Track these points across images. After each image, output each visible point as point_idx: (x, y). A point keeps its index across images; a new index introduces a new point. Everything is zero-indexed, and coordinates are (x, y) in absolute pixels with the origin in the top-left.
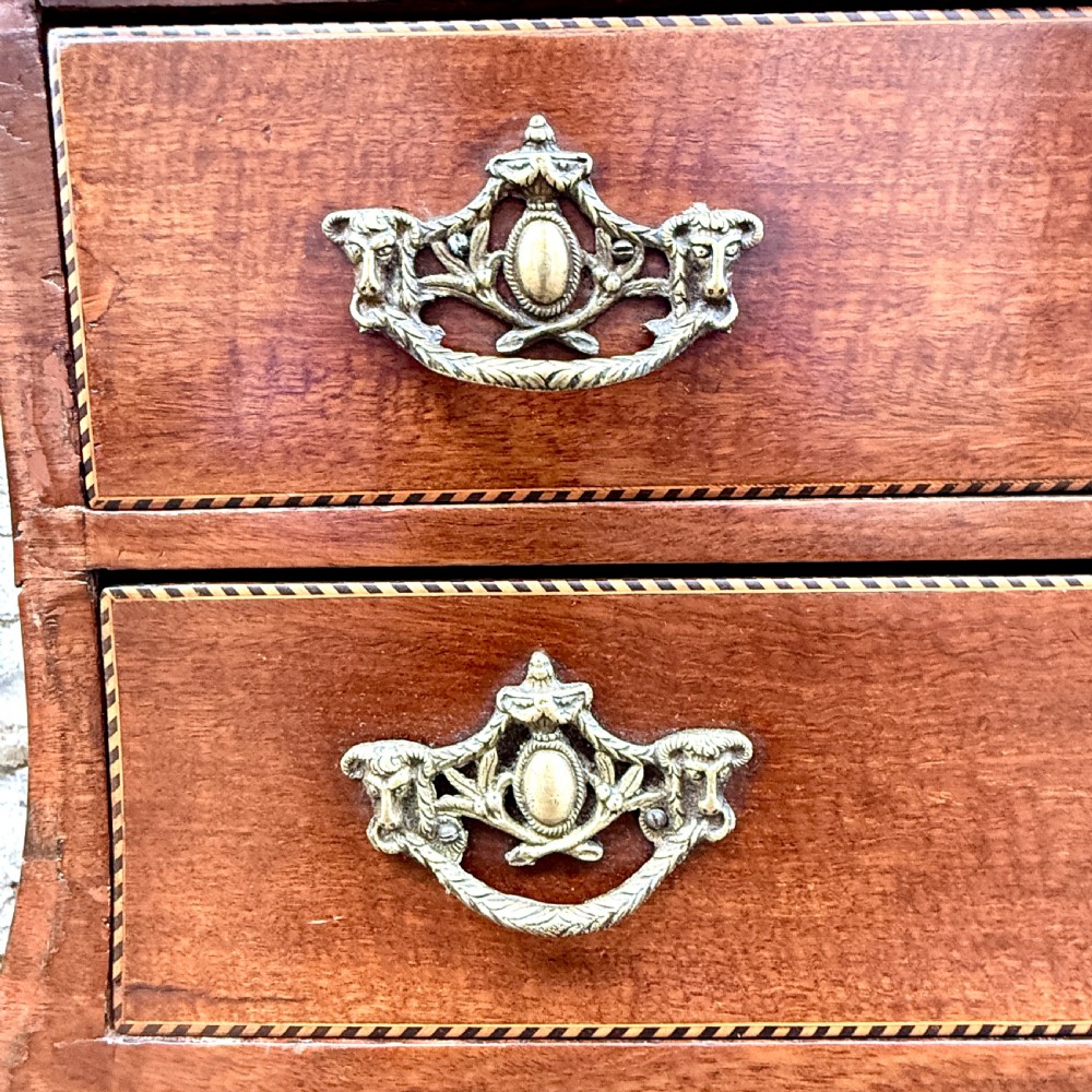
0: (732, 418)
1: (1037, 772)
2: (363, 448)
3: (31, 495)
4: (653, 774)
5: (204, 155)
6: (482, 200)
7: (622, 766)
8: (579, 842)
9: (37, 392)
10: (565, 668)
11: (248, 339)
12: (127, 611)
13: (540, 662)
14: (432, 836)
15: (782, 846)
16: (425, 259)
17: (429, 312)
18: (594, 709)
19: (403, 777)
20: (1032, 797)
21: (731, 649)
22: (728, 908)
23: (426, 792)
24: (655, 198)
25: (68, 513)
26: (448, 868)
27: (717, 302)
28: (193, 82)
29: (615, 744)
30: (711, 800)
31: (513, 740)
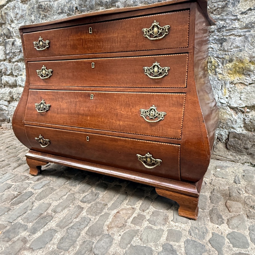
5: (29, 40)
6: (39, 41)
7: (47, 71)
13: (43, 66)
14: (40, 75)
15: (54, 76)
16: (37, 44)
17: (37, 47)
18: (46, 68)
19: (38, 72)
20: (64, 73)
21: (51, 65)
22: (52, 79)
24: (45, 40)
25: (26, 58)
26: (40, 77)
27: (48, 45)
28: (28, 36)
31: (42, 70)
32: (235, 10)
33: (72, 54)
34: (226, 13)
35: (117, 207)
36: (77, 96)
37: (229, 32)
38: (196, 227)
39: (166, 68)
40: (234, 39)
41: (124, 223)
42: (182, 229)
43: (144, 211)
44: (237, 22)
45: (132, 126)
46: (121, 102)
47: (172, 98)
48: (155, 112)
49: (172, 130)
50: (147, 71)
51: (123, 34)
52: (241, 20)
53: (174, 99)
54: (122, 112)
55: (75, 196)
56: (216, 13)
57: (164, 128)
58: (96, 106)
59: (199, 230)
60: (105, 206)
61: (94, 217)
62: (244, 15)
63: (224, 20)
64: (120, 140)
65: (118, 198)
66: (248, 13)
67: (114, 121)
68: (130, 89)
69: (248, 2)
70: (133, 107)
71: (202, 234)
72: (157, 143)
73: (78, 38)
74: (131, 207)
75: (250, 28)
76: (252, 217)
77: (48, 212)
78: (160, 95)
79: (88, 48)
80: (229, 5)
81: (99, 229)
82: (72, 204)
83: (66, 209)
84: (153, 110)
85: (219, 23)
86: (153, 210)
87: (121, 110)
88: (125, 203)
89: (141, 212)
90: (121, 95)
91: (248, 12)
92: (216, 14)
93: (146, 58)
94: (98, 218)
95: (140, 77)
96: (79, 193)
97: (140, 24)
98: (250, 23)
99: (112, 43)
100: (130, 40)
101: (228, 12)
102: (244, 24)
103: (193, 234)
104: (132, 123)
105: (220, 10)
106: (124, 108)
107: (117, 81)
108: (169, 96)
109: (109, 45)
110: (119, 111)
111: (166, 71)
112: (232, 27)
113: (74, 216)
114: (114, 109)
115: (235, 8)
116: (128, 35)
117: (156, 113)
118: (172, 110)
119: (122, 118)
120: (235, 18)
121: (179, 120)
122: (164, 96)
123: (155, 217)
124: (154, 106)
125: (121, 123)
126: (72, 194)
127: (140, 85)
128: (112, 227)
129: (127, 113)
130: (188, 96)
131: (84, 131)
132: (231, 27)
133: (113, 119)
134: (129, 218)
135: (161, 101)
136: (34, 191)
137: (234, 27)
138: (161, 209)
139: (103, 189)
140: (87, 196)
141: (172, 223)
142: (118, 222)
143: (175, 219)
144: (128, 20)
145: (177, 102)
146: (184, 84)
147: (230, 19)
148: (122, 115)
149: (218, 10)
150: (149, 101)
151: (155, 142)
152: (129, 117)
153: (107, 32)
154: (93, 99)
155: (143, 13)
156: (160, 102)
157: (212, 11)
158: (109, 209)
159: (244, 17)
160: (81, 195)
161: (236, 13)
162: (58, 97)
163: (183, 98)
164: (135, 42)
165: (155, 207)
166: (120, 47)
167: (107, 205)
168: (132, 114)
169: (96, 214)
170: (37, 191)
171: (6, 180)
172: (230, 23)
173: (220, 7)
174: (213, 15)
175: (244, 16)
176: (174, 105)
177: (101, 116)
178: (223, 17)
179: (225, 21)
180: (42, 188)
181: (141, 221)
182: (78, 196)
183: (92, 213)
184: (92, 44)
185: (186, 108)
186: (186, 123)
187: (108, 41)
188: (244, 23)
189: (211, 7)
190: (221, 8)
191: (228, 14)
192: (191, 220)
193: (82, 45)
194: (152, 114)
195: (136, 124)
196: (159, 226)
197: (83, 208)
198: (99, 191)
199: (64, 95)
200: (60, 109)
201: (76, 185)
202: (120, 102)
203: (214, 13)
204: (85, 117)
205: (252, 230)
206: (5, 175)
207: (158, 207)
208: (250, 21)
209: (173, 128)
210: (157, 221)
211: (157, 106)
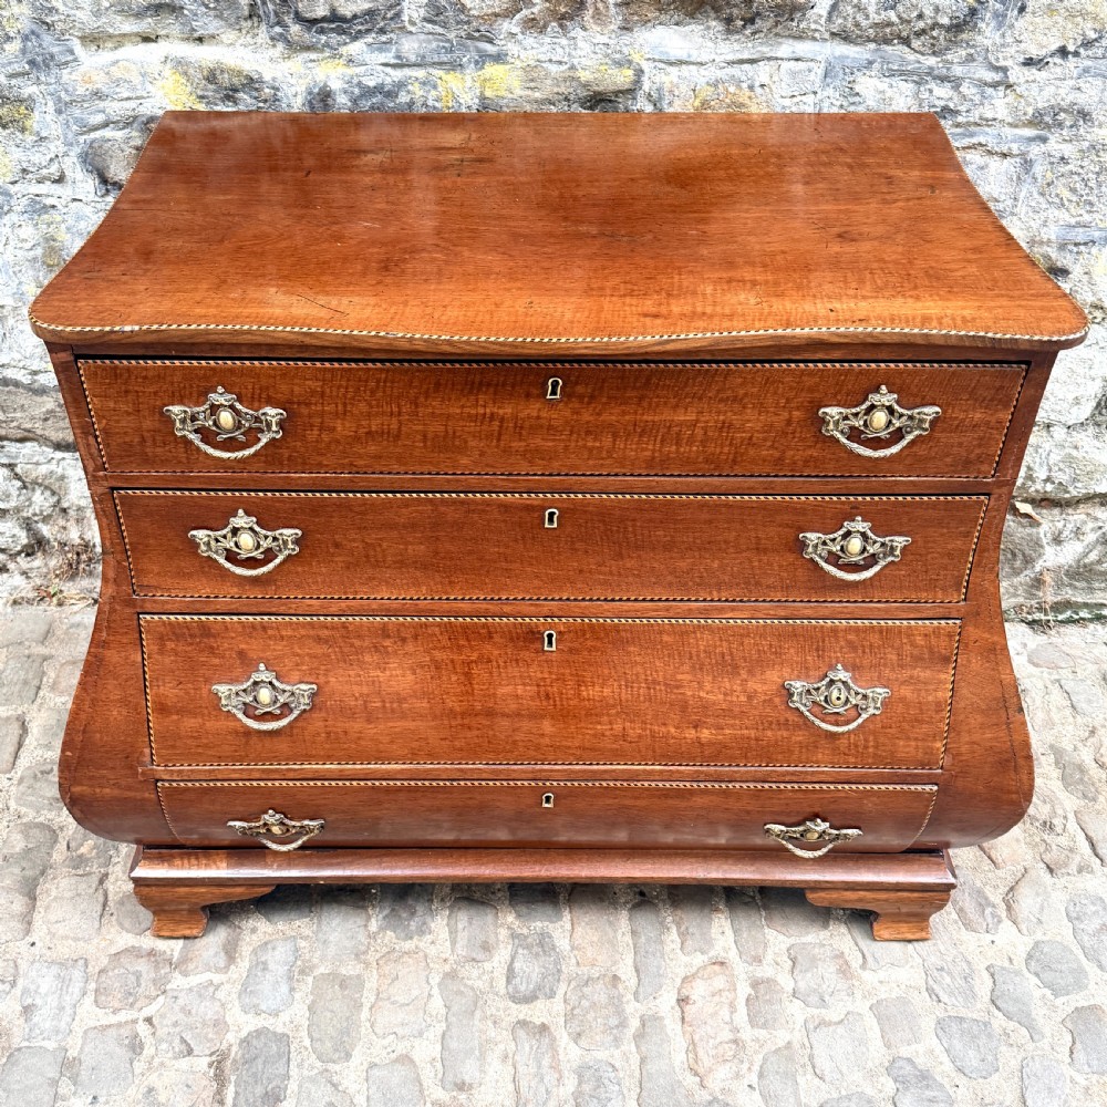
0: (286, 455)
1: (381, 539)
2: (184, 460)
3: (90, 469)
4: (275, 539)
5: (127, 392)
6: (206, 406)
7: (266, 537)
8: (257, 554)
9: (88, 445)
10: (248, 513)
11: (145, 434)
12: (121, 497)
13: (241, 512)
14: (216, 552)
15: (313, 555)
16: (194, 418)
17: (196, 431)
18: (257, 523)
19: (206, 539)
20: (380, 545)
21: (294, 509)
22: (300, 569)
23: (213, 543)
24: (256, 404)
25: (101, 473)
26: (222, 561)
27: (277, 432)
28: (121, 375)
29: (264, 532)
30: (290, 546)
31: (235, 531)
32: (1003, 45)
33: (434, 471)
34: (964, 53)
35: (660, 975)
36: (468, 640)
37: (964, 135)
38: (940, 963)
39: (900, 541)
40: (982, 168)
41: (731, 1037)
42: (903, 987)
43: (760, 961)
44: (1001, 94)
45: (753, 742)
46: (698, 656)
47: (908, 636)
48: (848, 688)
49: (913, 743)
50: (816, 546)
51: (721, 418)
52: (1018, 90)
53: (920, 640)
54: (702, 694)
55: (469, 983)
56: (924, 45)
57: (882, 740)
58: (577, 675)
59: (949, 973)
60: (615, 986)
61: (617, 1053)
62: (1034, 71)
63: (956, 83)
64: (705, 792)
65: (634, 933)
66: (1051, 65)
67: (673, 730)
68: (733, 609)
69: (1060, 20)
70: (751, 672)
71: (962, 982)
72: (854, 787)
73: (473, 412)
74: (705, 958)
75: (1048, 127)
76: (1063, 871)
77: (434, 1097)
78: (866, 630)
79: (531, 455)
80: (983, 20)
81: (673, 1092)
82: (490, 1023)
83: (489, 1060)
84: (840, 685)
85: (931, 91)
86: (784, 947)
87: (701, 688)
88: (673, 946)
89: (751, 968)
90: (694, 632)
91: (1049, 59)
92: (922, 49)
93: (817, 506)
94: (634, 1049)
95: (780, 566)
96: (473, 959)
97: (811, 390)
98: (1052, 107)
99: (662, 441)
100: (751, 438)
101: (972, 51)
102: (1030, 111)
103: (944, 998)
104: (753, 733)
105: (941, 37)
106: (710, 678)
107: (669, 578)
108: (900, 632)
109: (647, 449)
110: (690, 693)
111: (898, 552)
112: (981, 118)
113: (550, 1077)
114: (666, 685)
115: (1003, 36)
116: (749, 421)
117: (852, 692)
118: (911, 677)
119: (707, 716)
120: (997, 77)
121: (937, 712)
122: (881, 632)
123: (809, 975)
124: (839, 666)
125: (705, 734)
126: (446, 975)
127: (779, 594)
128: (711, 1070)
129: (729, 698)
130: (971, 629)
131: (531, 776)
132: (974, 116)
133: (664, 724)
134: (733, 1007)
135: (867, 650)
136: (272, 1020)
137: (989, 115)
138: (808, 933)
139: (549, 910)
140: (517, 965)
141: (866, 975)
142: (711, 1041)
143: (870, 959)
144: (758, 370)
145: (931, 651)
146: (959, 590)
147: (980, 80)
148: (705, 707)
149: (935, 33)
150: (817, 650)
151: (847, 787)
152: (737, 709)
153: (645, 404)
154: (554, 648)
155: (837, 355)
156: (864, 652)
157: (904, 34)
158: (641, 997)
159: (1034, 81)
160: (487, 966)
161: (1005, 59)
162: (352, 645)
163: (950, 636)
164: (772, 447)
165: (784, 930)
166: (700, 459)
167: (615, 977)
168: (750, 698)
169: (616, 1039)
170: (285, 1017)
171: (69, 1011)
172: (977, 99)
173: (945, 21)
174: (907, 49)
175: (1033, 73)
176: (918, 660)
177: (608, 715)
178: (948, 69)
179: (956, 87)
180: (297, 996)
181: (777, 1007)
182: (479, 978)
183: (598, 1038)
184: (554, 440)
185: (962, 669)
186: (962, 717)
187: (641, 436)
188: (1029, 105)
189: (904, 16)
190: (948, 29)
191: (974, 60)
192: (916, 944)
193: (499, 440)
194: (838, 699)
195: (769, 733)
196: (841, 1004)
197: (544, 1028)
198: (539, 924)
199: (389, 637)
200: (383, 701)
201: (424, 923)
202: (691, 658)
203: (916, 43)
204: (526, 725)
205: (1077, 919)
206: (21, 983)
207: (794, 929)
208: (1053, 102)
209: (916, 739)
210: (824, 987)
211: (852, 667)
